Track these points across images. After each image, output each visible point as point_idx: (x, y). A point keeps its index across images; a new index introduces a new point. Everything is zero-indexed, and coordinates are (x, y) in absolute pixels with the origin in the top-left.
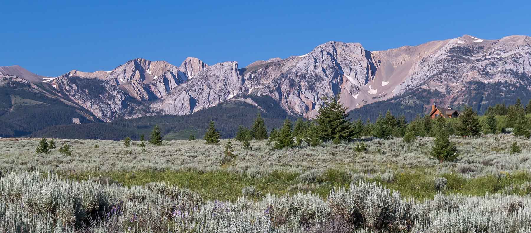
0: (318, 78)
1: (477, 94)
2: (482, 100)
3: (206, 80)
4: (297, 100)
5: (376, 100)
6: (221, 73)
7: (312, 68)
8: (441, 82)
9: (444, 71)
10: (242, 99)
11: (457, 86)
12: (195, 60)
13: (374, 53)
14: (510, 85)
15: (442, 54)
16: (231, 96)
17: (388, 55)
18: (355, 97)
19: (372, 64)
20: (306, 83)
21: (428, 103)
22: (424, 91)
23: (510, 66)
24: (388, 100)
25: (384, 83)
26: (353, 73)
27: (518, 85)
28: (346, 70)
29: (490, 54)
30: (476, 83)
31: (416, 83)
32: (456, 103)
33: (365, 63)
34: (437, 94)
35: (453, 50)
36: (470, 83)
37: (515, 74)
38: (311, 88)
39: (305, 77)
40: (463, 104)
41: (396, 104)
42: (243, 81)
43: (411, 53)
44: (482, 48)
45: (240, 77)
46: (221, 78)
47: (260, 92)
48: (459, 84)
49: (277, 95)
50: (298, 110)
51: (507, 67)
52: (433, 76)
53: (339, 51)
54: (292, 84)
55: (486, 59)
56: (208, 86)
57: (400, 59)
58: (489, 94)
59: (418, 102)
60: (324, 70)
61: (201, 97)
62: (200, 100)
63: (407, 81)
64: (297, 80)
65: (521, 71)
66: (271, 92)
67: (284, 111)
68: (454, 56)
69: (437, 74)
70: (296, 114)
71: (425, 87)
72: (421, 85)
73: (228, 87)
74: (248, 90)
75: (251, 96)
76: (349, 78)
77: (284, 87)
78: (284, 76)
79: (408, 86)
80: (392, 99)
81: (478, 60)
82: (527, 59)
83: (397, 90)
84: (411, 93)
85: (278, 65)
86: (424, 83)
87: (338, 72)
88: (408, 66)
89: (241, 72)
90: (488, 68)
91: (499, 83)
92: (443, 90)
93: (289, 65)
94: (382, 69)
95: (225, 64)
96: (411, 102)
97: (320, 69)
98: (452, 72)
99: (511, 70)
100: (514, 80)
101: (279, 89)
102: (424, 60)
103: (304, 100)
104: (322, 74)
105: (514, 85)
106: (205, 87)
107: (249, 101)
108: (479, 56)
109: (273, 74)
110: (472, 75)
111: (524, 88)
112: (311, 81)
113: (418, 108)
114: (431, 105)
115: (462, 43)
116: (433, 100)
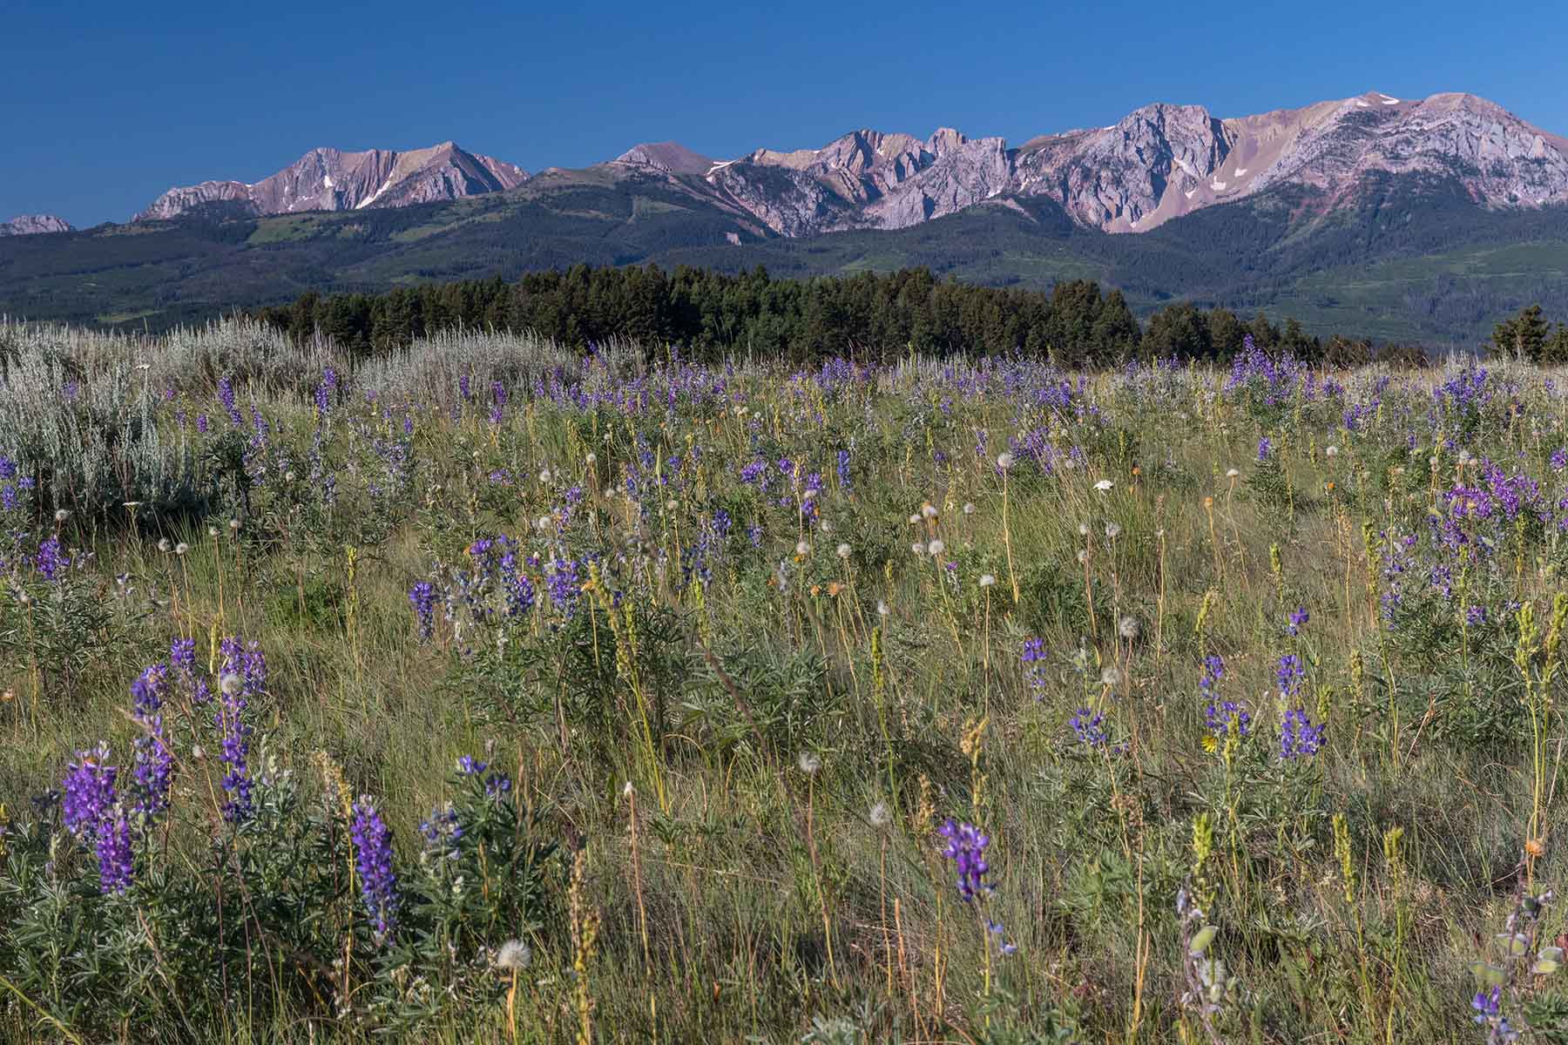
0: (1129, 165)
1: (1376, 191)
2: (1383, 200)
3: (952, 168)
4: (1092, 202)
5: (1221, 201)
6: (977, 157)
7: (1121, 148)
8: (1323, 171)
9: (1329, 152)
10: (1004, 202)
11: (1347, 177)
12: (951, 133)
13: (1226, 121)
14: (1431, 175)
15: (1331, 124)
16: (991, 194)
17: (1250, 126)
18: (1189, 195)
19: (1221, 141)
20: (1110, 174)
21: (1298, 205)
22: (1293, 186)
23: (1435, 144)
24: (1239, 201)
25: (1239, 173)
26: (1189, 156)
27: (1444, 176)
28: (1177, 151)
29: (1405, 125)
30: (1377, 172)
31: (1284, 172)
32: (1342, 206)
33: (1209, 139)
34: (1314, 189)
35: (1349, 117)
36: (1368, 172)
37: (1442, 157)
38: (1117, 182)
39: (1108, 163)
40: (1352, 209)
41: (1244, 208)
42: (1013, 169)
43: (1285, 120)
44: (1395, 114)
45: (1009, 163)
46: (978, 165)
47: (1035, 190)
48: (1350, 174)
49: (1061, 194)
50: (1093, 217)
51: (1430, 145)
52: (1312, 161)
53: (1168, 119)
54: (1086, 174)
55: (1398, 132)
56: (956, 178)
57: (1269, 131)
58: (1396, 192)
59: (1282, 205)
60: (1139, 151)
61: (943, 197)
62: (941, 202)
63: (1272, 170)
64: (1095, 168)
65: (1453, 152)
66: (1051, 188)
67: (1069, 220)
68: (1347, 128)
69: (1317, 157)
70: (1089, 225)
71: (1295, 180)
72: (1291, 175)
73: (987, 179)
75: (1021, 197)
76: (1182, 163)
77: (1074, 180)
78: (1076, 161)
80: (1243, 200)
81: (1386, 134)
82: (1462, 132)
83: (1255, 185)
84: (1277, 189)
85: (1072, 142)
86: (1294, 174)
87: (1163, 154)
88: (1279, 143)
89: (1012, 154)
90: (1399, 147)
91: (1415, 171)
92: (1323, 184)
93: (1087, 142)
94: (1238, 148)
95: (984, 141)
96: (1269, 205)
97: (1133, 149)
98: (1342, 155)
99: (1436, 151)
100: (1440, 167)
101: (1065, 183)
102: (1303, 134)
103: (1104, 200)
104: (1136, 159)
105: (1438, 177)
106: (951, 180)
107: (1016, 205)
108: (1389, 127)
109: (1062, 157)
110: (1372, 159)
111: (1453, 181)
112: (1118, 170)
113: (1280, 216)
114: (1302, 209)
115: (1365, 105)
116: (1306, 201)
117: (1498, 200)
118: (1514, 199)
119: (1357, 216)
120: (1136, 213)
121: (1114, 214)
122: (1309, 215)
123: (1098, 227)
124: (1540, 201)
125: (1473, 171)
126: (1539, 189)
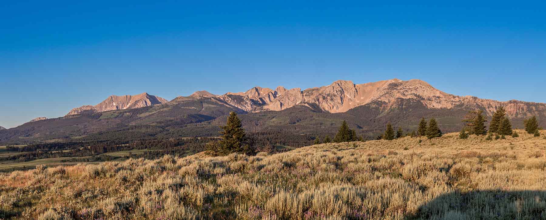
0: (335, 96)
1: (401, 103)
2: (403, 105)
3: (287, 96)
4: (326, 105)
5: (359, 105)
6: (293, 93)
7: (332, 91)
8: (386, 98)
9: (387, 93)
10: (303, 104)
11: (393, 100)
13: (357, 85)
15: (386, 86)
16: (298, 103)
17: (363, 86)
18: (350, 103)
19: (356, 89)
20: (330, 98)
21: (381, 106)
22: (379, 101)
23: (414, 92)
24: (365, 105)
25: (362, 98)
26: (349, 93)
27: (417, 100)
28: (346, 92)
29: (405, 87)
30: (400, 98)
32: (393, 107)
33: (354, 89)
34: (385, 103)
35: (390, 84)
36: (398, 98)
37: (416, 95)
38: (332, 100)
39: (329, 95)
40: (396, 107)
41: (368, 107)
42: (303, 96)
44: (402, 84)
46: (294, 95)
47: (310, 101)
49: (318, 103)
50: (327, 109)
51: (413, 92)
52: (383, 95)
53: (343, 84)
54: (324, 98)
55: (404, 89)
57: (368, 87)
58: (406, 103)
59: (377, 106)
60: (337, 92)
61: (285, 103)
62: (285, 105)
63: (372, 97)
64: (326, 96)
65: (418, 94)
66: (315, 101)
67: (321, 109)
68: (390, 87)
69: (384, 94)
70: (326, 111)
71: (379, 100)
72: (378, 99)
73: (296, 99)
74: (305, 100)
75: (307, 103)
76: (347, 95)
77: (321, 99)
78: (320, 94)
79: (372, 99)
80: (366, 105)
81: (401, 89)
82: (420, 89)
83: (368, 101)
84: (374, 102)
85: (318, 90)
86: (379, 98)
87: (342, 92)
88: (371, 91)
89: (302, 92)
90: (405, 92)
91: (410, 99)
92: (387, 101)
93: (322, 90)
94: (360, 92)
95: (295, 89)
96: (374, 106)
97: (335, 91)
98: (391, 94)
99: (414, 93)
100: (415, 98)
101: (318, 100)
102: (378, 89)
103: (329, 104)
104: (336, 94)
105: (415, 100)
106: (287, 99)
107: (306, 105)
108: (401, 87)
109: (316, 94)
110: (399, 95)
111: (419, 101)
112: (332, 97)
113: (377, 109)
114: (382, 107)
115: (394, 81)
116: (383, 105)
117: (430, 106)
118: (434, 106)
119: (398, 109)
120: (337, 108)
121: (332, 108)
122: (384, 109)
123: (328, 112)
124: (440, 107)
125: (423, 99)
126: (439, 104)
